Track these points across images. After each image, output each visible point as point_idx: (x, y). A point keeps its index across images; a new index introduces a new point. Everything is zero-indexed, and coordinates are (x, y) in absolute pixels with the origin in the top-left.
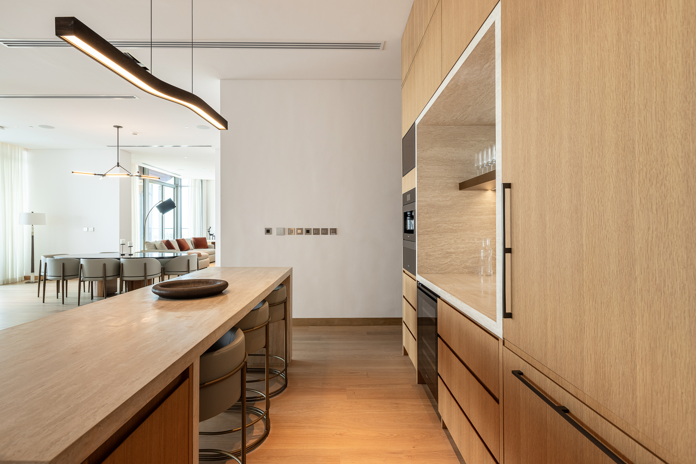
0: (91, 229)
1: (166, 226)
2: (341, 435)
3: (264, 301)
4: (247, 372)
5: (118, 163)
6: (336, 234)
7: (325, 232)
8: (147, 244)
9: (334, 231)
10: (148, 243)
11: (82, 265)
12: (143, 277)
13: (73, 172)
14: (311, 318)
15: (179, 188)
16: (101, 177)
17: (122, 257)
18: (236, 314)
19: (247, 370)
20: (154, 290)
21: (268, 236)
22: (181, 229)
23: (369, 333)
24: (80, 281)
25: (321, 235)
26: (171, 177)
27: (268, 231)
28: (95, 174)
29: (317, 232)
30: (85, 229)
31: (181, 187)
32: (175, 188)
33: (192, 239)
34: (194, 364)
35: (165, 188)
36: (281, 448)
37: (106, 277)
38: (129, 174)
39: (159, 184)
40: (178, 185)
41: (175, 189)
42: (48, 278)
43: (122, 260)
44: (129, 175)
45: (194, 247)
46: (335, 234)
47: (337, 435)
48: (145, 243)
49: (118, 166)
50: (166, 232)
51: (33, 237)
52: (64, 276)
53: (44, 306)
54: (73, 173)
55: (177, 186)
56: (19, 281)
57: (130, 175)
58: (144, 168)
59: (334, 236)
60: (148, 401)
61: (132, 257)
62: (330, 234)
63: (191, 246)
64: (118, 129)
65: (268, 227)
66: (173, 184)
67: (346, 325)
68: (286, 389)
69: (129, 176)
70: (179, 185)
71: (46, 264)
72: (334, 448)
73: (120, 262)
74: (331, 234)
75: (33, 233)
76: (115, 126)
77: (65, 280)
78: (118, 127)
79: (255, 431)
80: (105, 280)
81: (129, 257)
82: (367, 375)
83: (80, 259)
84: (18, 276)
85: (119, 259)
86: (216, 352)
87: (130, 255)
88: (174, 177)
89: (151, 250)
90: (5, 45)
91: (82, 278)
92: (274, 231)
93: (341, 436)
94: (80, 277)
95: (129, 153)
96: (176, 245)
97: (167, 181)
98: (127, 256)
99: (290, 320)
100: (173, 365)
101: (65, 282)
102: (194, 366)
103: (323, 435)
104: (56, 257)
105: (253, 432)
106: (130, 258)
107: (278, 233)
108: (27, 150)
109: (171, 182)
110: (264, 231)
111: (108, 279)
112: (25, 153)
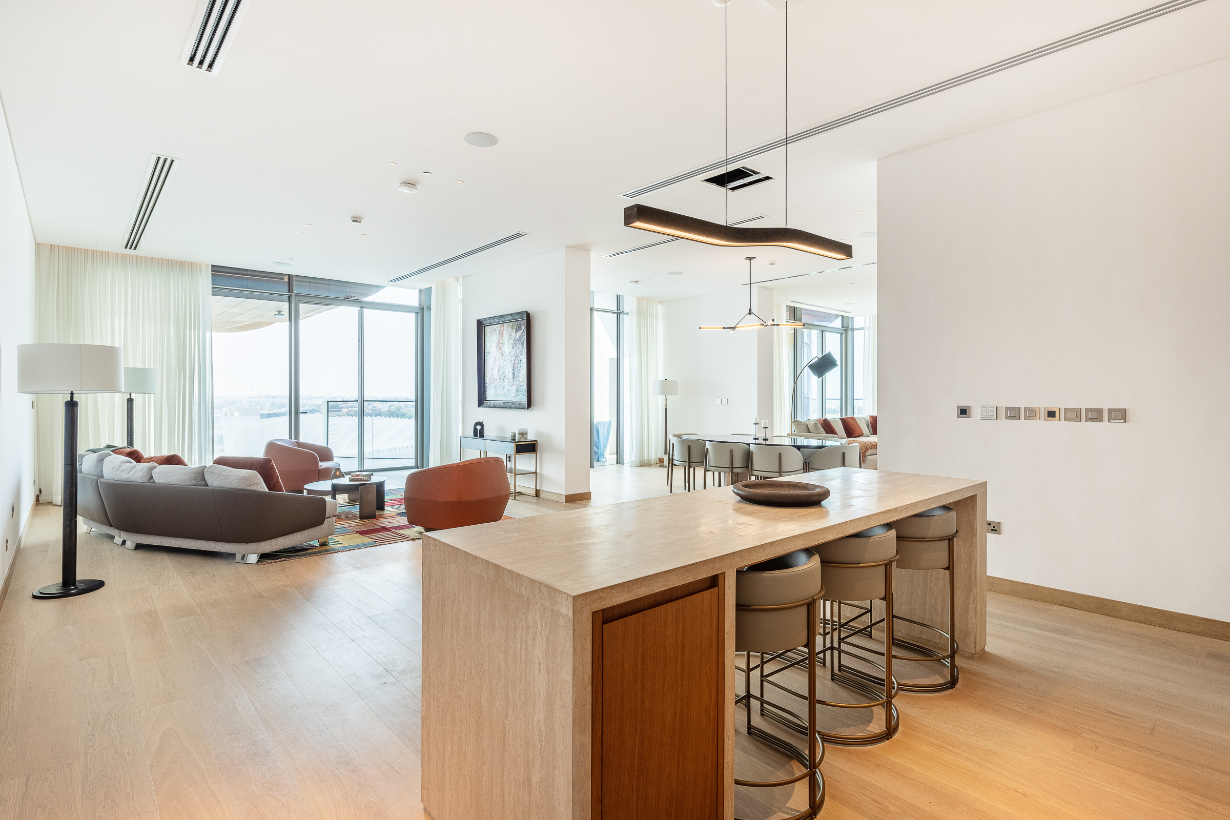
0: (725, 401)
1: (828, 395)
2: (1024, 795)
3: (889, 526)
4: (893, 644)
5: (750, 310)
6: (1125, 421)
7: (1096, 415)
8: (796, 423)
9: (1120, 415)
10: (798, 422)
13: (700, 328)
14: (1060, 590)
15: (850, 332)
16: (731, 331)
17: (754, 442)
18: (807, 533)
19: (893, 640)
20: (735, 490)
21: (964, 420)
22: (853, 399)
23: (1212, 655)
24: (706, 471)
25: (1083, 423)
26: (837, 316)
27: (963, 412)
28: (724, 328)
29: (1073, 415)
30: (719, 401)
31: (853, 331)
32: (842, 333)
33: (868, 419)
34: (726, 574)
35: (828, 335)
36: (903, 764)
37: (733, 468)
38: (763, 323)
39: (817, 330)
40: (847, 327)
41: (844, 335)
42: (675, 462)
43: (752, 447)
44: (763, 325)
45: (871, 431)
46: (1122, 421)
47: (1017, 792)
48: (794, 421)
49: (750, 313)
50: (829, 405)
51: (666, 409)
52: (690, 462)
55: (846, 330)
56: (654, 464)
57: (765, 324)
58: (795, 307)
59: (1119, 426)
60: (662, 589)
61: (767, 442)
62: (1109, 421)
63: (865, 429)
65: (964, 404)
66: (841, 327)
67: (1151, 623)
68: (951, 691)
69: (763, 327)
70: (850, 327)
71: (673, 444)
72: (999, 807)
73: (750, 449)
74: (1111, 421)
75: (666, 405)
76: (746, 258)
77: (691, 467)
78: (750, 259)
79: (871, 725)
80: (732, 473)
81: (764, 442)
82: (1153, 729)
83: (705, 441)
84: (653, 457)
85: (749, 444)
86: (768, 572)
87: (765, 440)
88: (842, 316)
89: (801, 433)
90: (629, 198)
91: (707, 466)
92: (976, 412)
93: (1024, 797)
94: (706, 465)
95: (770, 289)
96: (839, 428)
97: (831, 322)
98: (761, 441)
99: (976, 576)
100: (694, 564)
101: (692, 469)
102: (726, 576)
103: (987, 779)
104: (684, 437)
105: (868, 726)
106: (766, 445)
107: (983, 416)
108: (661, 302)
109: (837, 324)
110: (955, 412)
111: (736, 471)
112: (660, 307)
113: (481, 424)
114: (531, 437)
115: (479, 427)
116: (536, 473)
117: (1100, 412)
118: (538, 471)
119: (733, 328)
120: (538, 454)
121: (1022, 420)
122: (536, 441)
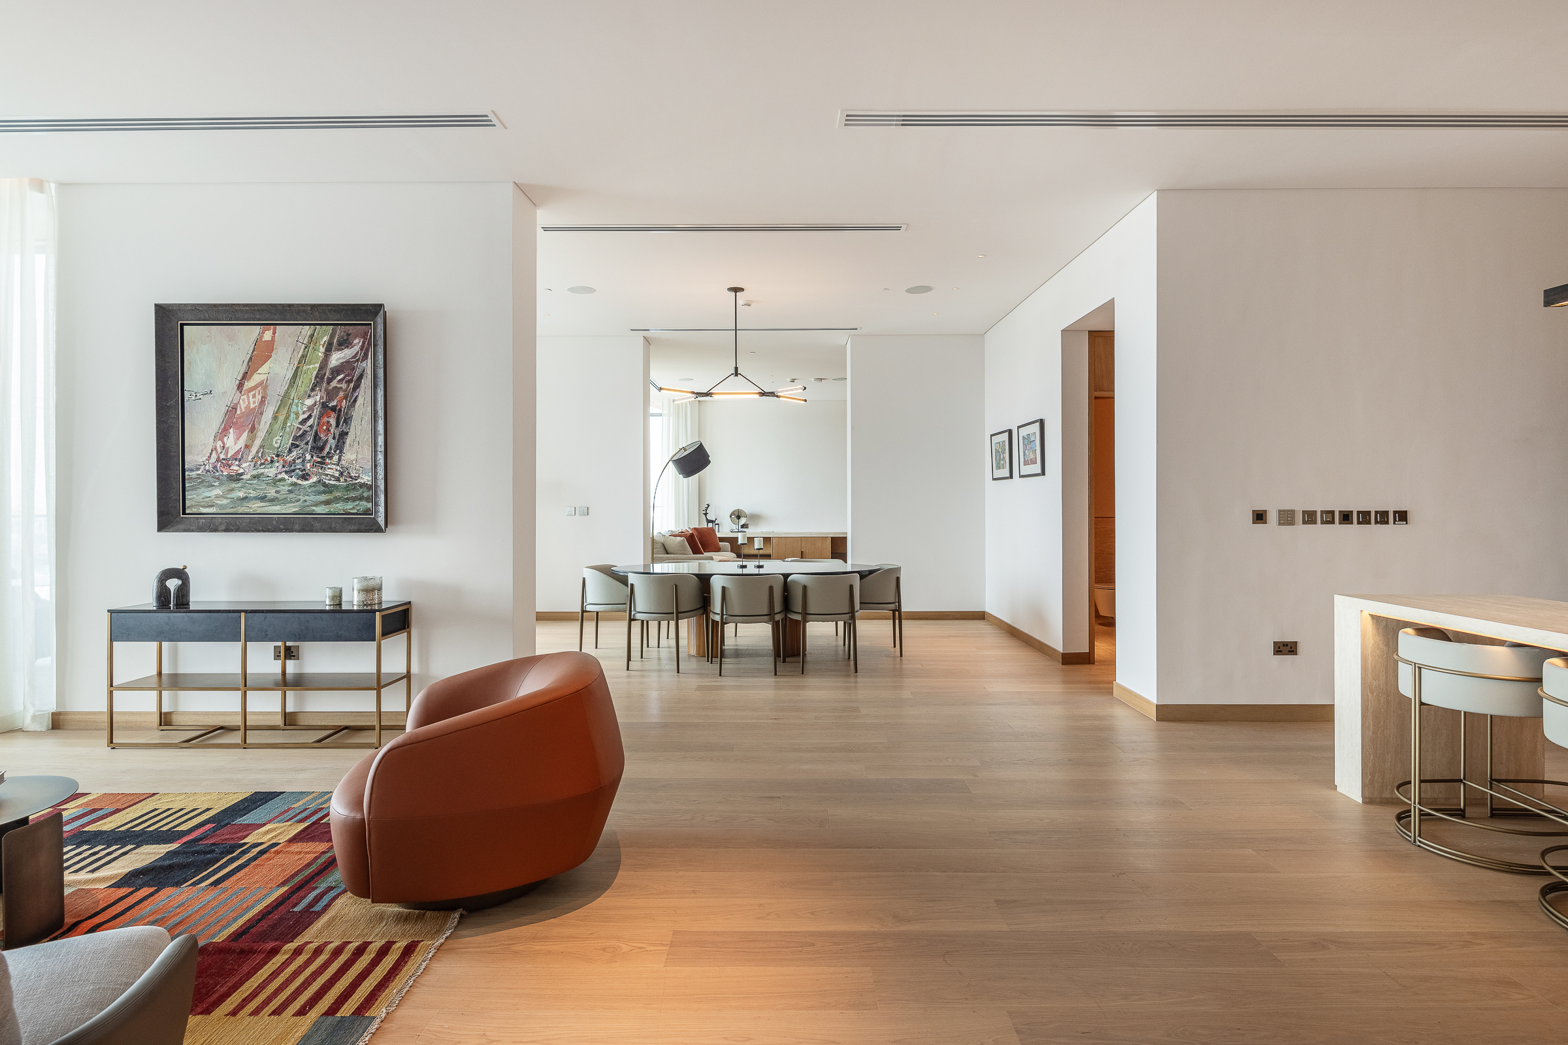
5: (736, 369)
6: (1407, 523)
9: (1402, 516)
11: (726, 589)
12: (848, 615)
49: (736, 374)
53: (629, 676)
54: (662, 391)
59: (1401, 527)
62: (1394, 523)
64: (736, 295)
78: (736, 290)
92: (1272, 517)
107: (1282, 522)
113: (180, 574)
114: (390, 597)
115: (173, 584)
116: (408, 676)
117: (1385, 514)
118: (415, 669)
119: (708, 394)
120: (414, 632)
121: (1319, 525)
122: (410, 603)
